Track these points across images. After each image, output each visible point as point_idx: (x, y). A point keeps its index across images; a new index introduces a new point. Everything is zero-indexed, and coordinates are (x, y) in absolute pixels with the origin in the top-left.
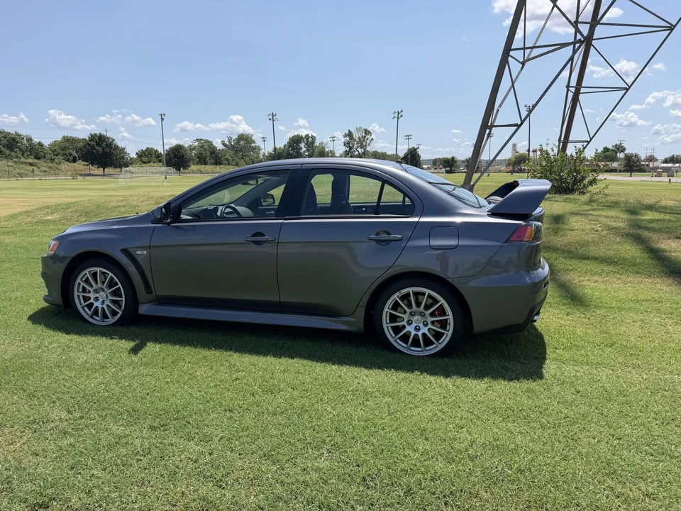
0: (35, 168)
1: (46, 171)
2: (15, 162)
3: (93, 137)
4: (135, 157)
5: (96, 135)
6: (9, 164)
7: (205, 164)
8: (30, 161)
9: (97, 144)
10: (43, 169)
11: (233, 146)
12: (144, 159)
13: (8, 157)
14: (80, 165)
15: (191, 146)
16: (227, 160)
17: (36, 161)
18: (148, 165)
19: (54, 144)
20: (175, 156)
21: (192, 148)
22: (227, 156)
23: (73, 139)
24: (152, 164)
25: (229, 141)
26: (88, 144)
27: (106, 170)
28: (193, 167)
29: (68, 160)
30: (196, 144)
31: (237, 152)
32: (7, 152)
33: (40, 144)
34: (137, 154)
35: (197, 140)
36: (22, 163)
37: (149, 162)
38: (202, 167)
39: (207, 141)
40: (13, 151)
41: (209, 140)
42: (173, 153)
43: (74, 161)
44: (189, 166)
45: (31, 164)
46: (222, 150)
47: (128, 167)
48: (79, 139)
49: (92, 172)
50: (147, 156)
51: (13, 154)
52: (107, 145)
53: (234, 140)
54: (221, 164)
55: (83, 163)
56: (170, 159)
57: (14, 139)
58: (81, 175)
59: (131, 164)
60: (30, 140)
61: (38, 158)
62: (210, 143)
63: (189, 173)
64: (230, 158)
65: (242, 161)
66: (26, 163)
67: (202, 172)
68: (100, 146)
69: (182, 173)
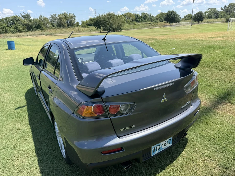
0: (150, 25)
1: (153, 25)
2: (145, 23)
3: (169, 12)
4: (183, 18)
5: (170, 11)
6: (144, 24)
7: (211, 19)
8: (149, 22)
9: (170, 15)
10: (152, 25)
11: (225, 9)
12: (186, 19)
13: (144, 22)
14: (164, 23)
15: (206, 11)
16: (221, 16)
17: (151, 22)
18: (187, 21)
19: (157, 16)
20: (198, 16)
21: (206, 12)
22: (222, 14)
23: (163, 14)
24: (189, 20)
25: (225, 7)
26: (167, 15)
27: (172, 24)
28: (205, 20)
29: (160, 21)
30: (209, 10)
31: (227, 12)
32: (143, 20)
33: (153, 16)
34: (184, 17)
35: (210, 8)
36: (147, 23)
37: (188, 20)
38: (209, 20)
39: (214, 9)
40: (145, 19)
41: (215, 8)
42: (197, 15)
43: (162, 21)
44: (203, 20)
45: (149, 23)
46: (220, 12)
47: (179, 22)
48: (165, 13)
49: (167, 25)
50: (188, 17)
51: (145, 20)
52: (174, 15)
53: (227, 7)
54: (218, 18)
55: (165, 22)
56: (196, 18)
57: (145, 15)
58: (163, 26)
59: (181, 21)
60: (150, 15)
61: (152, 21)
62: (215, 9)
63: (203, 23)
64: (223, 15)
65: (229, 15)
66: (148, 23)
67: (208, 22)
68: (171, 15)
69: (200, 23)
